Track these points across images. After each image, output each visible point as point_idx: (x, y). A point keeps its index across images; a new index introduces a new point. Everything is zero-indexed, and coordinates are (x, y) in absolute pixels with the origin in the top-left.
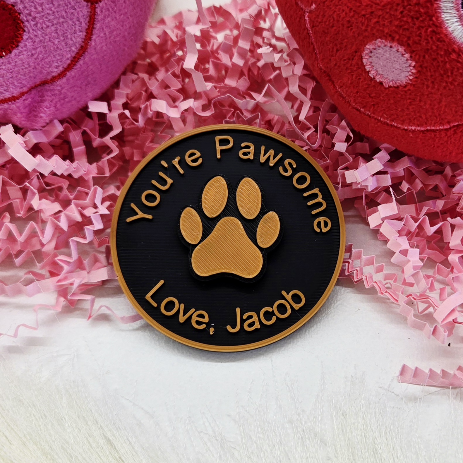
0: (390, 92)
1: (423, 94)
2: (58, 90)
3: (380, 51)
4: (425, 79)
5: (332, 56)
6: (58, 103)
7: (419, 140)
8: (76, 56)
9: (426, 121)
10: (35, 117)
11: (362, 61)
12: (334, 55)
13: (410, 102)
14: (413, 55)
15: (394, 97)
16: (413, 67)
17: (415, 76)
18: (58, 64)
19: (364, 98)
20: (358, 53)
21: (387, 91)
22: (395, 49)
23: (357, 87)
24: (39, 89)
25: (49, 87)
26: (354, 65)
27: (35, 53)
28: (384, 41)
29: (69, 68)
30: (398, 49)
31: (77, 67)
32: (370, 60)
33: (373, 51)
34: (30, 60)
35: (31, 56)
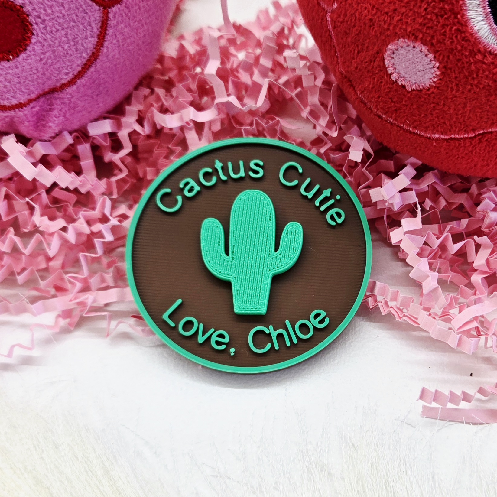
0: (413, 96)
1: (447, 98)
2: (68, 98)
3: (402, 52)
4: (450, 81)
5: (353, 58)
6: (68, 112)
7: (443, 150)
8: (87, 63)
9: (450, 127)
10: (43, 127)
11: (384, 63)
12: (355, 57)
13: (434, 107)
14: (437, 56)
15: (417, 101)
16: (437, 68)
17: (439, 78)
18: (68, 70)
19: (386, 103)
20: (380, 54)
21: (409, 95)
22: (418, 49)
23: (379, 91)
24: (48, 96)
25: (59, 94)
26: (376, 68)
27: (44, 58)
28: (406, 40)
29: (80, 75)
30: (422, 49)
31: (88, 75)
32: (392, 61)
33: (395, 52)
34: (39, 65)
35: (40, 61)
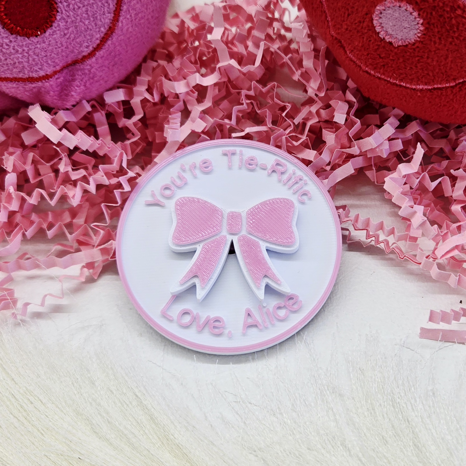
0: (399, 51)
1: (430, 51)
2: (88, 69)
3: (389, 12)
4: (433, 35)
5: (344, 21)
6: (88, 81)
7: (426, 99)
8: (105, 36)
9: (433, 78)
10: (66, 96)
11: (372, 23)
12: (345, 19)
13: (418, 60)
14: (421, 13)
15: (403, 56)
16: (421, 24)
17: (423, 33)
18: (88, 43)
19: (374, 59)
20: (369, 15)
21: (396, 50)
22: (403, 9)
23: (367, 49)
24: (70, 68)
25: (80, 66)
26: (365, 28)
27: (68, 33)
28: (393, 1)
29: (98, 48)
30: (407, 8)
31: (105, 47)
32: (380, 21)
33: (383, 12)
34: (63, 39)
35: (64, 36)
